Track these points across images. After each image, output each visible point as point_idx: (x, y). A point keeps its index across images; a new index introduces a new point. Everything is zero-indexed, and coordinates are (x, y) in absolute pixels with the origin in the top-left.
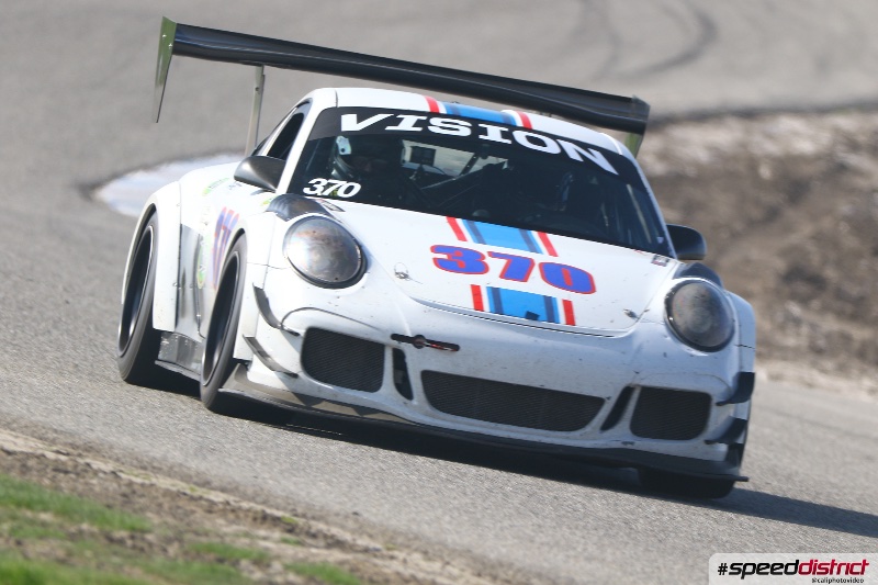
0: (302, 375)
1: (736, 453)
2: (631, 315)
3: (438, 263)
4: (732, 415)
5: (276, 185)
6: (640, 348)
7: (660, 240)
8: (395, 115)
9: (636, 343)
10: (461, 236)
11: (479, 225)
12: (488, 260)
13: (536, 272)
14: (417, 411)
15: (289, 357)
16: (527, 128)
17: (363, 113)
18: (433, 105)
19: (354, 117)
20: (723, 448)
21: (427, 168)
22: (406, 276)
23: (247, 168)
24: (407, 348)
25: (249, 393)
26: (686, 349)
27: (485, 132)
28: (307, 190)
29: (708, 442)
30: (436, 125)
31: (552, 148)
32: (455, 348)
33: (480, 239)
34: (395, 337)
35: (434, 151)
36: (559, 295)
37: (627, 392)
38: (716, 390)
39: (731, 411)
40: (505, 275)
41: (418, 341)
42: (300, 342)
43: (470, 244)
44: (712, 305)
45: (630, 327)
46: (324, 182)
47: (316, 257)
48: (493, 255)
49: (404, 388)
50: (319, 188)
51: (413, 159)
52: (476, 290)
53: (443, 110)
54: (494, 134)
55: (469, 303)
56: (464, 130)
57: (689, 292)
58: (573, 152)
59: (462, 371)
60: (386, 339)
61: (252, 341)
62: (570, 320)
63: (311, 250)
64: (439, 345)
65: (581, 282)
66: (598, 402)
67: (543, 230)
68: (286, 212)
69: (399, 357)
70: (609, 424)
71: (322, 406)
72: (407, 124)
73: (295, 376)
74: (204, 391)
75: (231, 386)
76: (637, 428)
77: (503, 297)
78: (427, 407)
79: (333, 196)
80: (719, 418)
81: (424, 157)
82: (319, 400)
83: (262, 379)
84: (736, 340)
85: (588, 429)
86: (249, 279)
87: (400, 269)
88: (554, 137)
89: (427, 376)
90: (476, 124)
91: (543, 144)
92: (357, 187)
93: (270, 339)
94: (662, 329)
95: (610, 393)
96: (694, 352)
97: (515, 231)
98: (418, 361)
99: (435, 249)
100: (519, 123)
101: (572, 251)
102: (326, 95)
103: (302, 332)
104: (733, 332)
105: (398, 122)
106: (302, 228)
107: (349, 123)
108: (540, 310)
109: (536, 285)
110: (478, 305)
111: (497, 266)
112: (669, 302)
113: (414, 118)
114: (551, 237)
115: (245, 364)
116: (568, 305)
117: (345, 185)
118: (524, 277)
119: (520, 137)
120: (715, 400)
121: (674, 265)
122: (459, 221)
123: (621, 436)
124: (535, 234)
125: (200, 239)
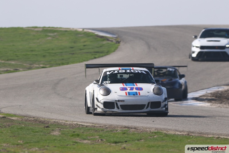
0: (104, 108)
1: (167, 109)
2: (148, 92)
3: (121, 90)
4: (165, 104)
5: (99, 83)
6: (150, 97)
7: (153, 82)
8: (114, 71)
9: (149, 96)
10: (124, 85)
11: (127, 84)
12: (128, 88)
13: (134, 89)
14: (120, 111)
15: (102, 106)
16: (133, 69)
17: (110, 71)
18: (120, 69)
19: (109, 72)
20: (164, 108)
21: (122, 78)
22: (116, 92)
23: (95, 82)
24: (117, 102)
25: (97, 112)
26: (156, 96)
27: (127, 71)
28: (103, 83)
29: (161, 108)
30: (120, 71)
31: (137, 72)
32: (124, 101)
33: (126, 85)
34: (115, 101)
35: (123, 75)
36: (138, 91)
37: (149, 103)
38: (161, 101)
39: (164, 103)
40: (130, 90)
41: (119, 101)
42: (103, 104)
43: (125, 87)
44: (160, 89)
45: (148, 94)
46: (105, 82)
47: (104, 92)
48: (128, 87)
49: (118, 108)
50: (105, 83)
51: (120, 77)
52: (126, 93)
53: (121, 69)
54: (128, 71)
55: (125, 95)
56: (124, 71)
57: (156, 88)
58: (140, 72)
59: (126, 104)
60: (114, 101)
61: (97, 105)
62: (139, 94)
63: (103, 91)
64: (122, 101)
65: (141, 89)
66: (145, 105)
67: (136, 83)
68: (99, 87)
69: (117, 104)
70: (147, 108)
71: (107, 112)
72: (116, 72)
73: (103, 109)
74: (93, 113)
75: (95, 112)
76: (151, 108)
77: (130, 93)
78: (122, 110)
79: (107, 83)
80: (163, 104)
81: (121, 76)
82: (107, 111)
83: (99, 110)
84: (164, 93)
85: (144, 109)
86: (95, 97)
87: (115, 92)
88: (137, 70)
89: (121, 105)
90: (126, 70)
91: (135, 71)
92: (110, 82)
93: (99, 104)
94: (153, 93)
95: (146, 103)
96: (158, 96)
97: (132, 84)
98: (119, 104)
99: (120, 88)
100: (132, 69)
101: (140, 85)
102: (105, 70)
103: (103, 102)
104: (163, 92)
105: (114, 72)
106: (101, 88)
107: (108, 73)
108: (135, 94)
109: (135, 90)
110: (126, 95)
111: (129, 89)
112: (153, 90)
113: (117, 71)
114: (137, 84)
115: (97, 108)
116: (139, 93)
117: (108, 82)
118: (133, 90)
119: (132, 71)
120: (162, 102)
121: (155, 85)
122: (124, 84)
123: (149, 109)
124: (135, 84)
125: (92, 93)
